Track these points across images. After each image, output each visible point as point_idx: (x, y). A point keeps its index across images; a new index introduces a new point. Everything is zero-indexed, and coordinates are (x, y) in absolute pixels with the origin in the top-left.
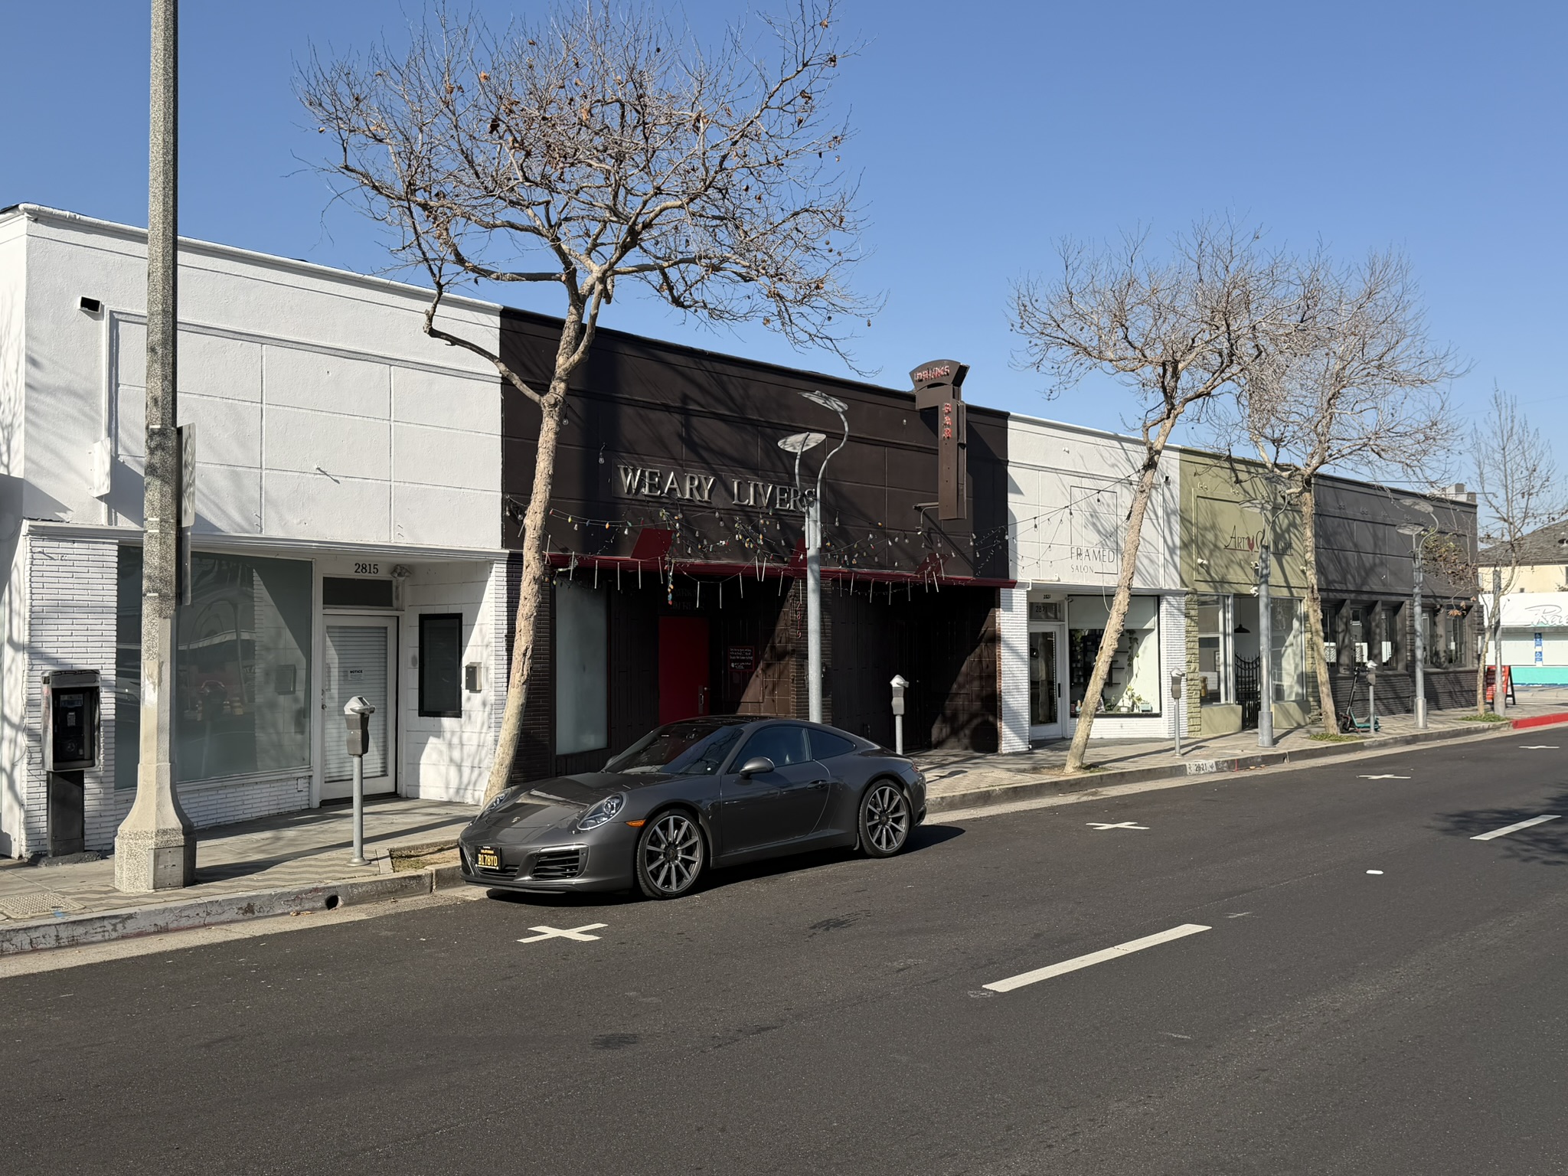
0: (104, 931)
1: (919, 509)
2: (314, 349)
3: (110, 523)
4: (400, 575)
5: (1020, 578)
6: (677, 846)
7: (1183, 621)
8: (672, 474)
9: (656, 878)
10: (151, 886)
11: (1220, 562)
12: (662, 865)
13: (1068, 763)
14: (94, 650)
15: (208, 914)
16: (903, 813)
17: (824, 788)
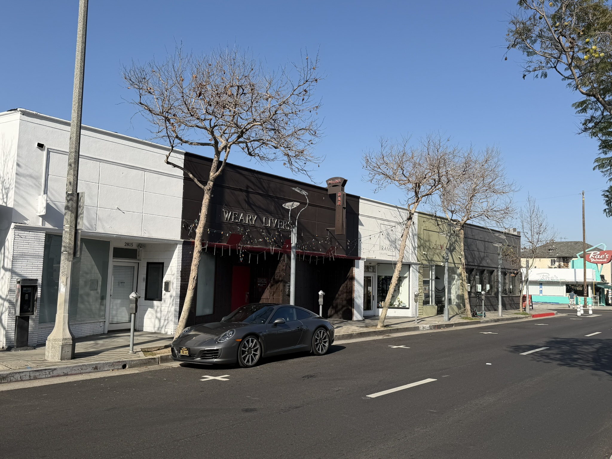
0: (46, 374)
1: (328, 230)
2: (119, 164)
3: (43, 226)
4: (140, 247)
5: (362, 256)
6: (252, 349)
7: (418, 274)
8: (242, 214)
9: (245, 360)
10: (60, 359)
11: (431, 253)
12: (246, 356)
13: (378, 325)
14: (34, 272)
15: (82, 369)
16: (327, 340)
17: (301, 330)
